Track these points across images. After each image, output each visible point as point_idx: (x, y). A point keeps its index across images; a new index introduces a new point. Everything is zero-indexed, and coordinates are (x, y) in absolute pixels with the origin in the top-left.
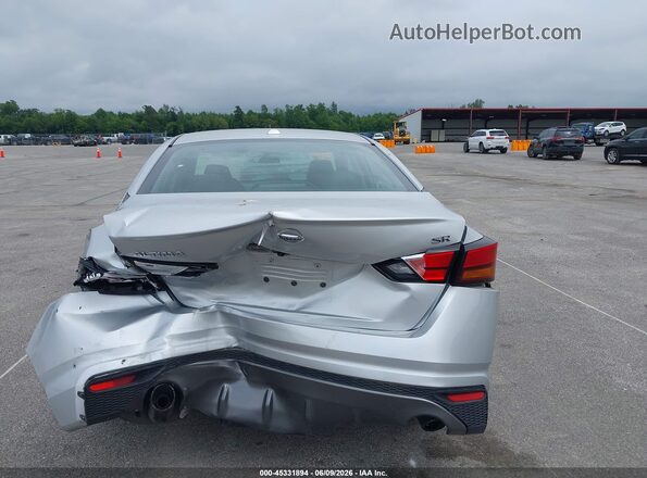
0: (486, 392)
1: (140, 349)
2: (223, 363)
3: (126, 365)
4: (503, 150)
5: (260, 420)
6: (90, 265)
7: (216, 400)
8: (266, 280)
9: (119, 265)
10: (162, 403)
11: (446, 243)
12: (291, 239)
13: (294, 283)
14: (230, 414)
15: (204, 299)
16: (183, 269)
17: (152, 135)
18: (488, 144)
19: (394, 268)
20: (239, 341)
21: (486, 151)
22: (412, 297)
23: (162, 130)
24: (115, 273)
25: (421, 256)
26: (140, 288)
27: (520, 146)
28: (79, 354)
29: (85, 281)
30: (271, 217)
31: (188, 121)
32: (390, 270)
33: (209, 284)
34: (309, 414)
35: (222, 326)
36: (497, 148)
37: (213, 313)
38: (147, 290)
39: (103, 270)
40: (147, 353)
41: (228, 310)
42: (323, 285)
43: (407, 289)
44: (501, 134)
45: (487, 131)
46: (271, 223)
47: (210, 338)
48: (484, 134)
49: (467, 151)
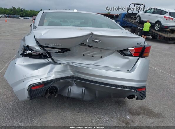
0: (146, 88)
1: (46, 76)
2: (69, 80)
3: (41, 81)
5: (81, 97)
6: (27, 48)
7: (67, 91)
8: (84, 55)
9: (38, 48)
10: (52, 93)
11: (140, 45)
12: (97, 41)
13: (93, 56)
14: (71, 96)
15: (63, 61)
16: (60, 50)
17: (16, 16)
19: (125, 52)
20: (74, 74)
22: (130, 61)
23: (18, 15)
24: (36, 51)
25: (133, 48)
26: (43, 57)
28: (25, 78)
29: (25, 54)
30: (92, 34)
31: (26, 12)
32: (123, 53)
33: (65, 56)
34: (97, 95)
35: (69, 69)
37: (67, 65)
38: (45, 57)
39: (31, 50)
40: (48, 77)
41: (71, 64)
42: (101, 57)
43: (128, 58)
46: (91, 36)
47: (66, 73)
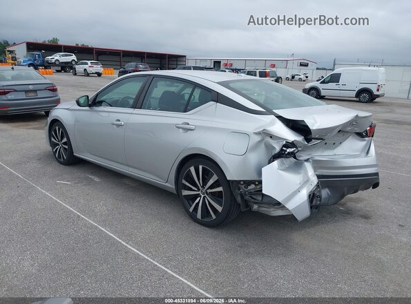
4: (99, 75)
18: (90, 70)
21: (88, 75)
25: (369, 128)
27: (110, 72)
36: (96, 73)
44: (97, 64)
45: (89, 62)
48: (87, 64)
49: (75, 74)
